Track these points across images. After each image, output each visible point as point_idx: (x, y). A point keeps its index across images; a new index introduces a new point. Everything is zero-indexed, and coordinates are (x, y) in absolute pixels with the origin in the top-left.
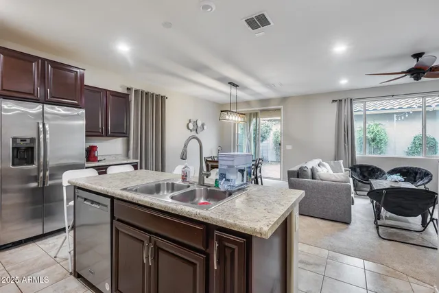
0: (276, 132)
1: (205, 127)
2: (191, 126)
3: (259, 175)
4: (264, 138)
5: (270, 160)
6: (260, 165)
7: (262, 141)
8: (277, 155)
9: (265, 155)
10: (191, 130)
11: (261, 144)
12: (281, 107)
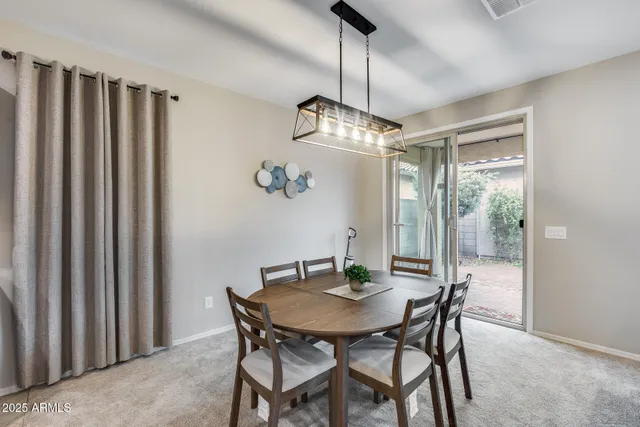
0: (496, 195)
1: (311, 182)
2: (266, 178)
3: (450, 344)
4: (466, 208)
5: (479, 253)
6: (453, 309)
7: (463, 214)
8: (497, 243)
9: (469, 243)
10: (268, 190)
11: (460, 222)
12: (528, 110)
